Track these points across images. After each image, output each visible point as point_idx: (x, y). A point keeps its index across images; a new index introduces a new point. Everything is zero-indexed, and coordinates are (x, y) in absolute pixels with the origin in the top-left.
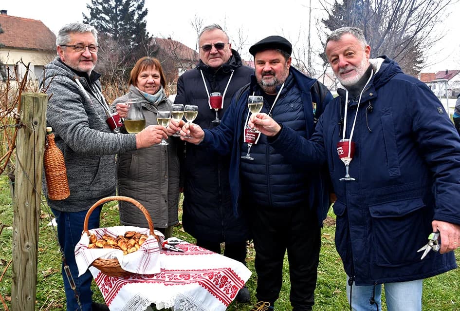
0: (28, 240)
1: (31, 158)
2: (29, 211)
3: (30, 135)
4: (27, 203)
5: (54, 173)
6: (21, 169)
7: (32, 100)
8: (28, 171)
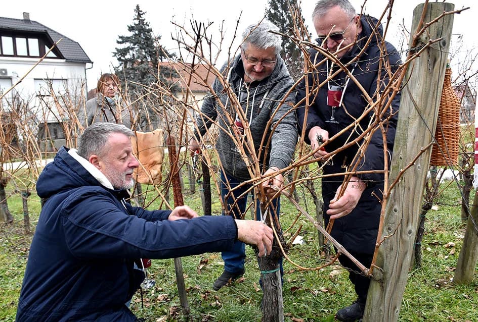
0: (412, 223)
1: (433, 96)
2: (419, 179)
3: (435, 61)
4: (419, 165)
5: (450, 125)
6: (417, 114)
7: (443, 8)
8: (427, 116)
